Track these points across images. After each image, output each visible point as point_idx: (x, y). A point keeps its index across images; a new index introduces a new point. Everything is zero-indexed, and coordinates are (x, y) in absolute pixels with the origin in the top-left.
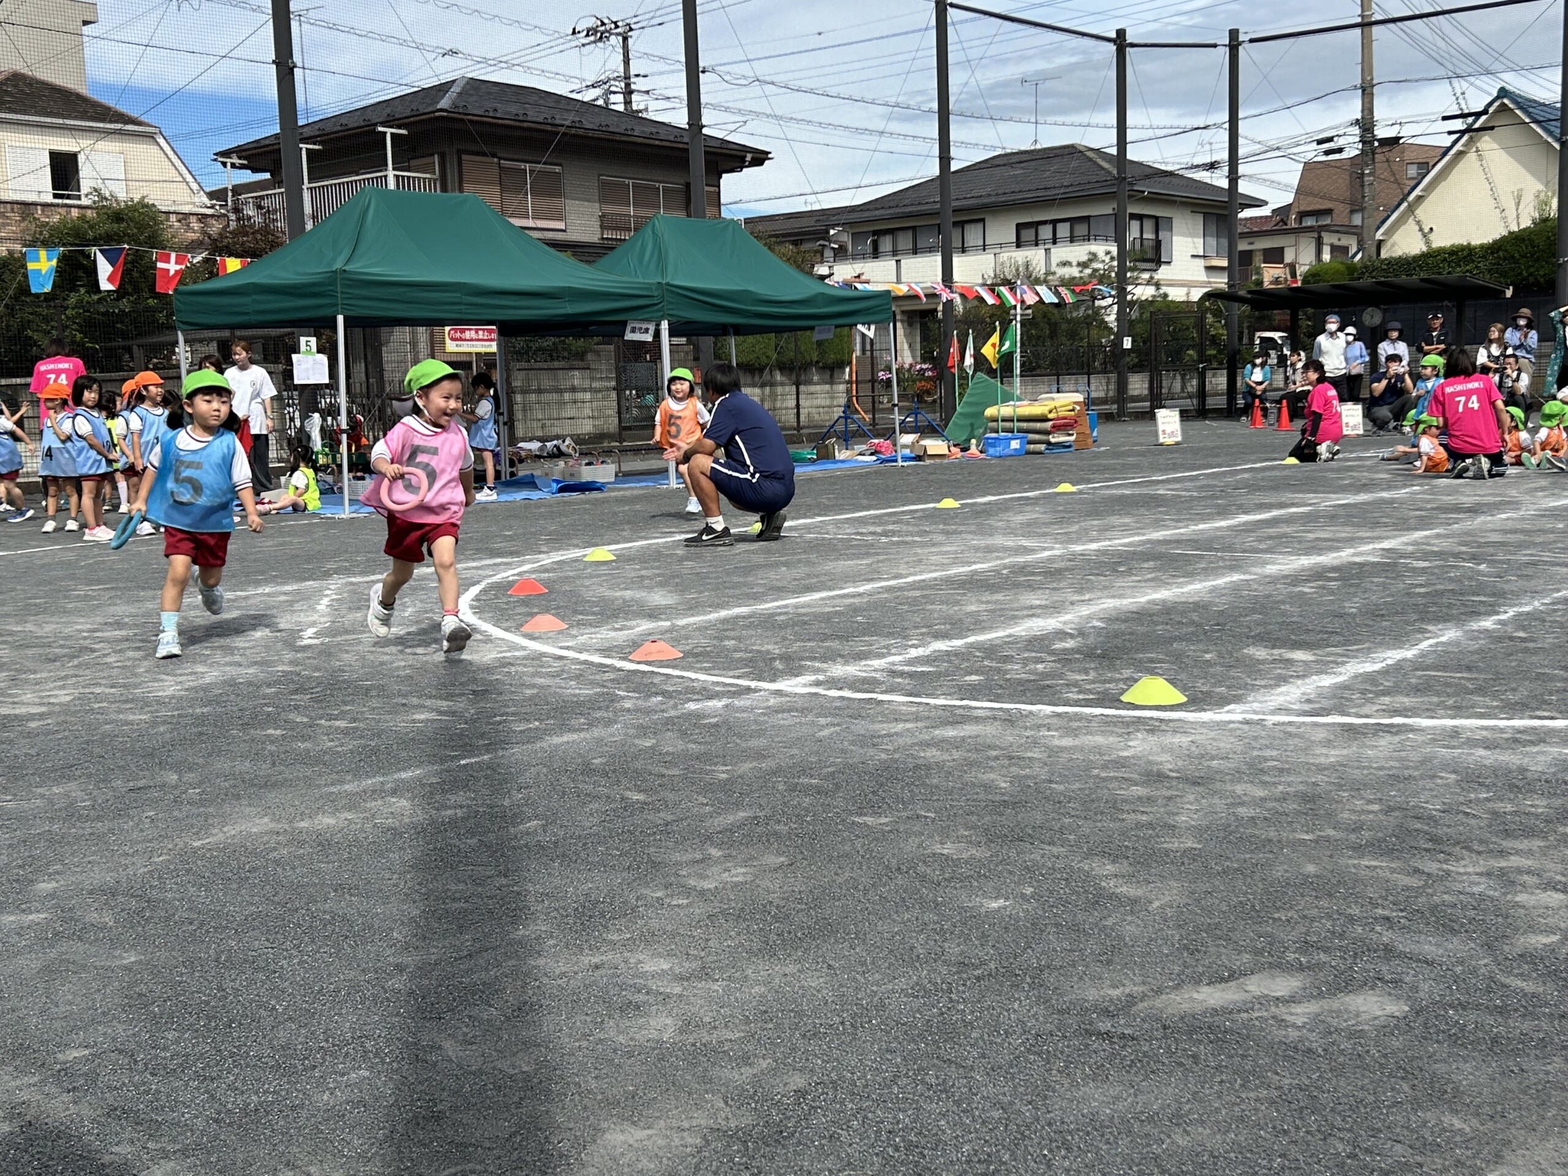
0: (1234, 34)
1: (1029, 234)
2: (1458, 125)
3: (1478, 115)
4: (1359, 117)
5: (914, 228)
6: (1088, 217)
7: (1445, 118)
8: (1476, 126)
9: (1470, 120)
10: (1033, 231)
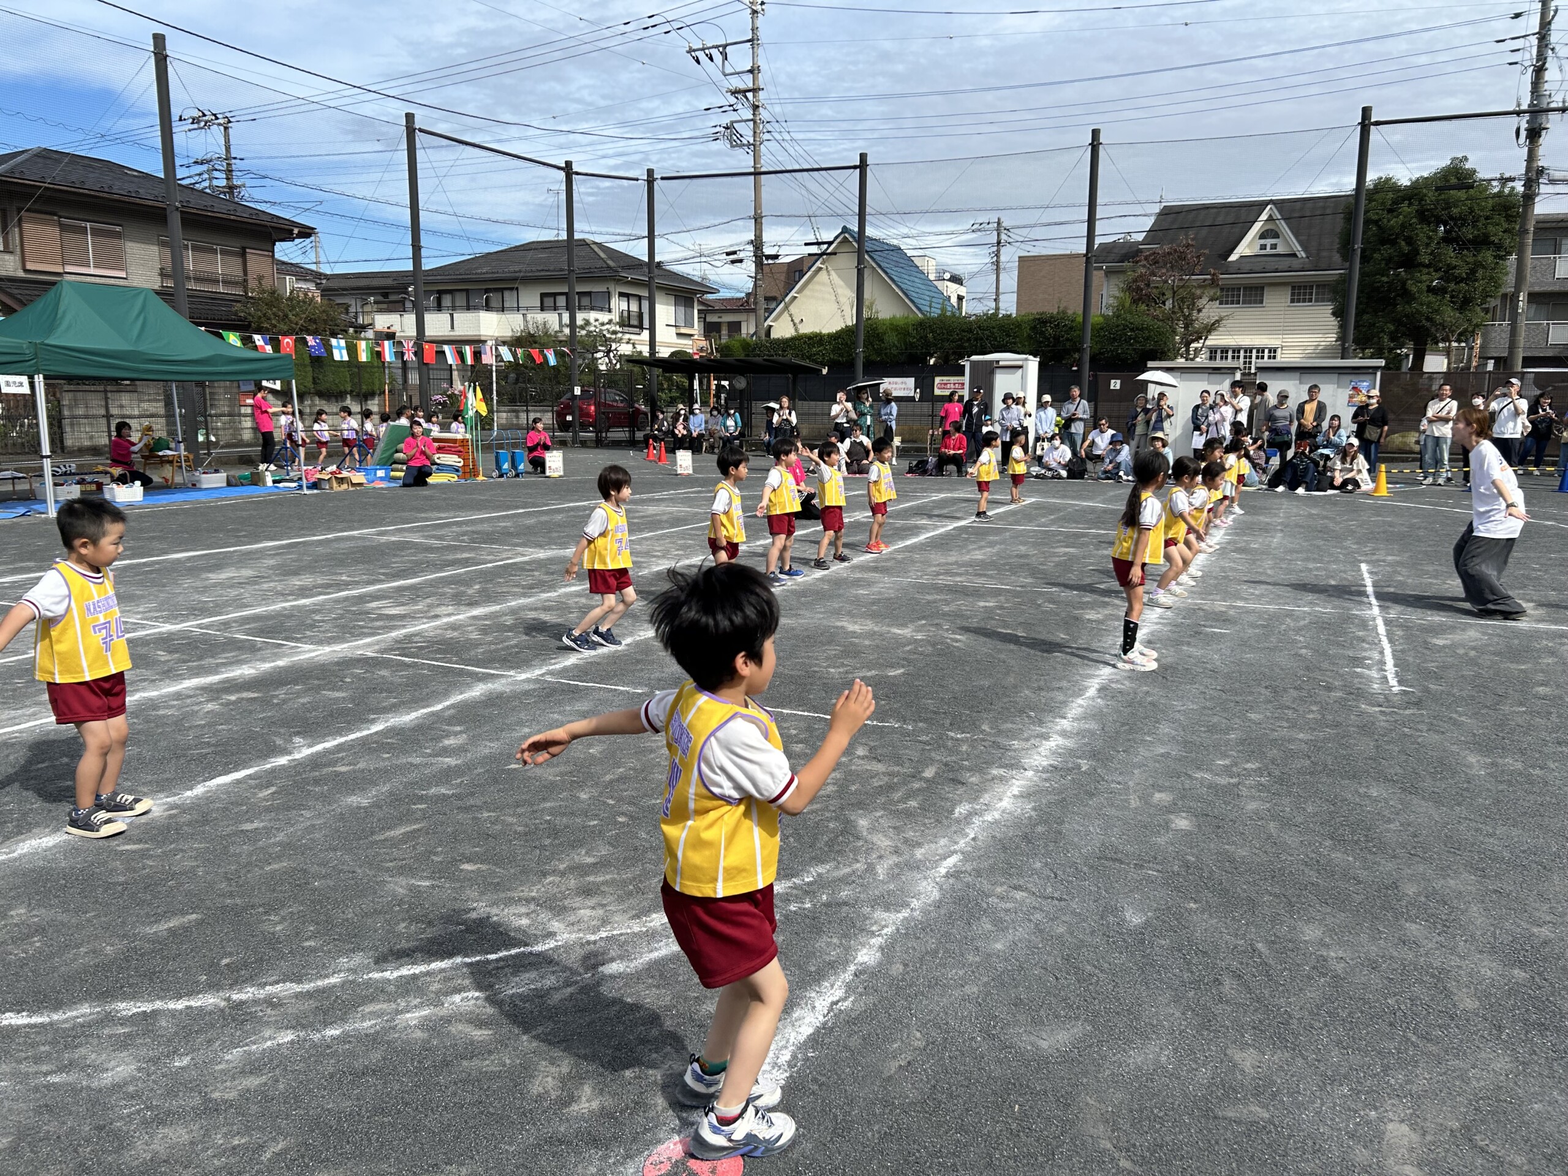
0: (650, 172)
1: (549, 302)
2: (814, 250)
3: (830, 243)
4: (753, 238)
5: (467, 291)
6: (589, 294)
7: (806, 244)
8: (829, 251)
9: (825, 246)
10: (552, 299)
